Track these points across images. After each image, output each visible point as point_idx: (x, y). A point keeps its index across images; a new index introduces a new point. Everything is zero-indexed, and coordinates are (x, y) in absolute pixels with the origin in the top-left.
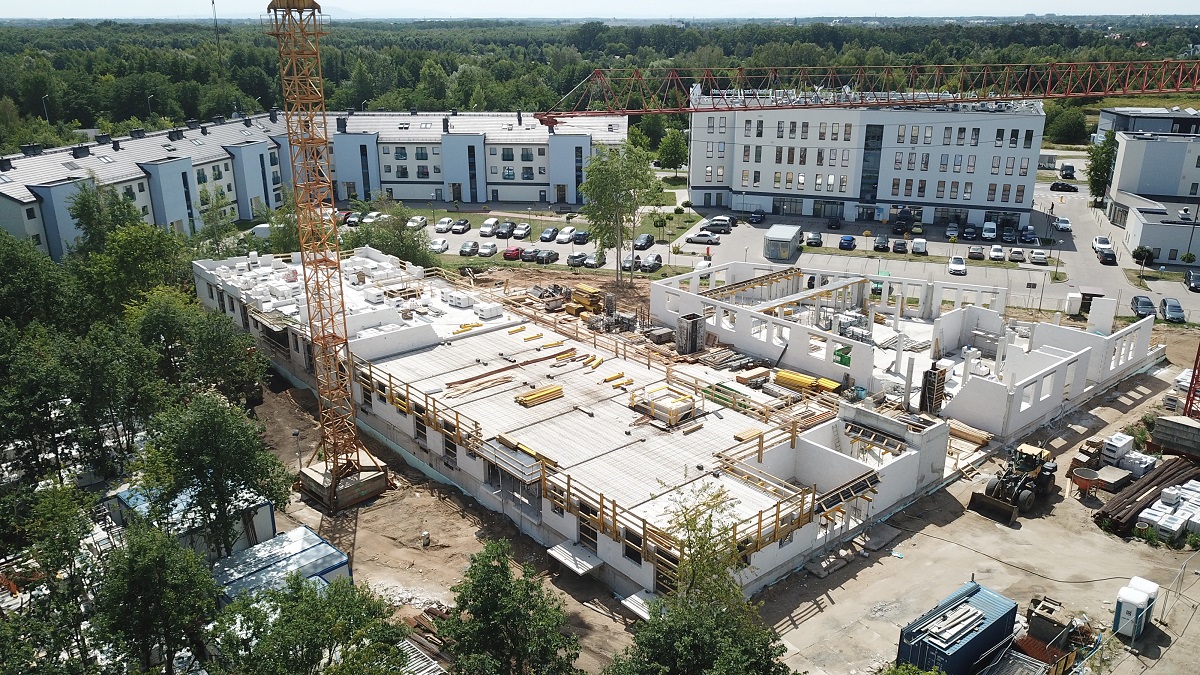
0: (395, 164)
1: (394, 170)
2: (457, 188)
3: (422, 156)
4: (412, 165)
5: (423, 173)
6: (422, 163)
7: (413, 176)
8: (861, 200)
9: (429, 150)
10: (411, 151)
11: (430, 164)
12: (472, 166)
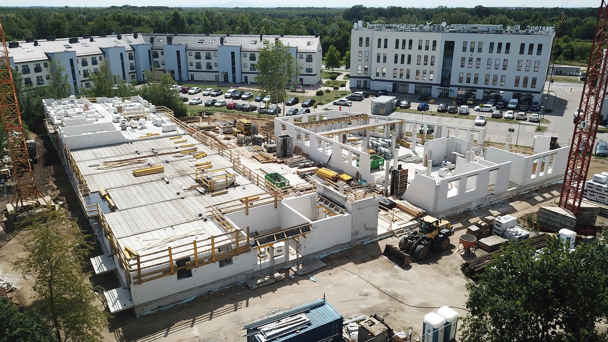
0: (195, 61)
1: (195, 64)
2: (226, 75)
3: (208, 57)
4: (203, 62)
5: (209, 66)
6: (209, 61)
7: (204, 68)
8: (442, 85)
9: (212, 53)
10: (203, 54)
11: (212, 62)
12: (233, 63)
